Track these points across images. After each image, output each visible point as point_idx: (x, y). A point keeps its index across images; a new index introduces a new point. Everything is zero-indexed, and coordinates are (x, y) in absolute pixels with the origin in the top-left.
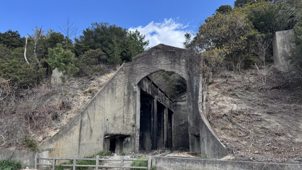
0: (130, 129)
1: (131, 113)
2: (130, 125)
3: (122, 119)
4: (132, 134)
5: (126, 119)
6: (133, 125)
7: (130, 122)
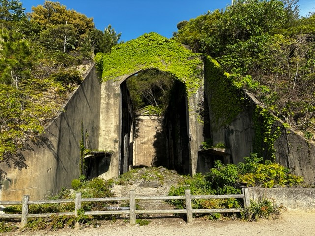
0: (110, 146)
1: (111, 124)
2: (110, 139)
3: (99, 132)
4: (113, 152)
5: (105, 132)
6: (115, 139)
7: (110, 135)
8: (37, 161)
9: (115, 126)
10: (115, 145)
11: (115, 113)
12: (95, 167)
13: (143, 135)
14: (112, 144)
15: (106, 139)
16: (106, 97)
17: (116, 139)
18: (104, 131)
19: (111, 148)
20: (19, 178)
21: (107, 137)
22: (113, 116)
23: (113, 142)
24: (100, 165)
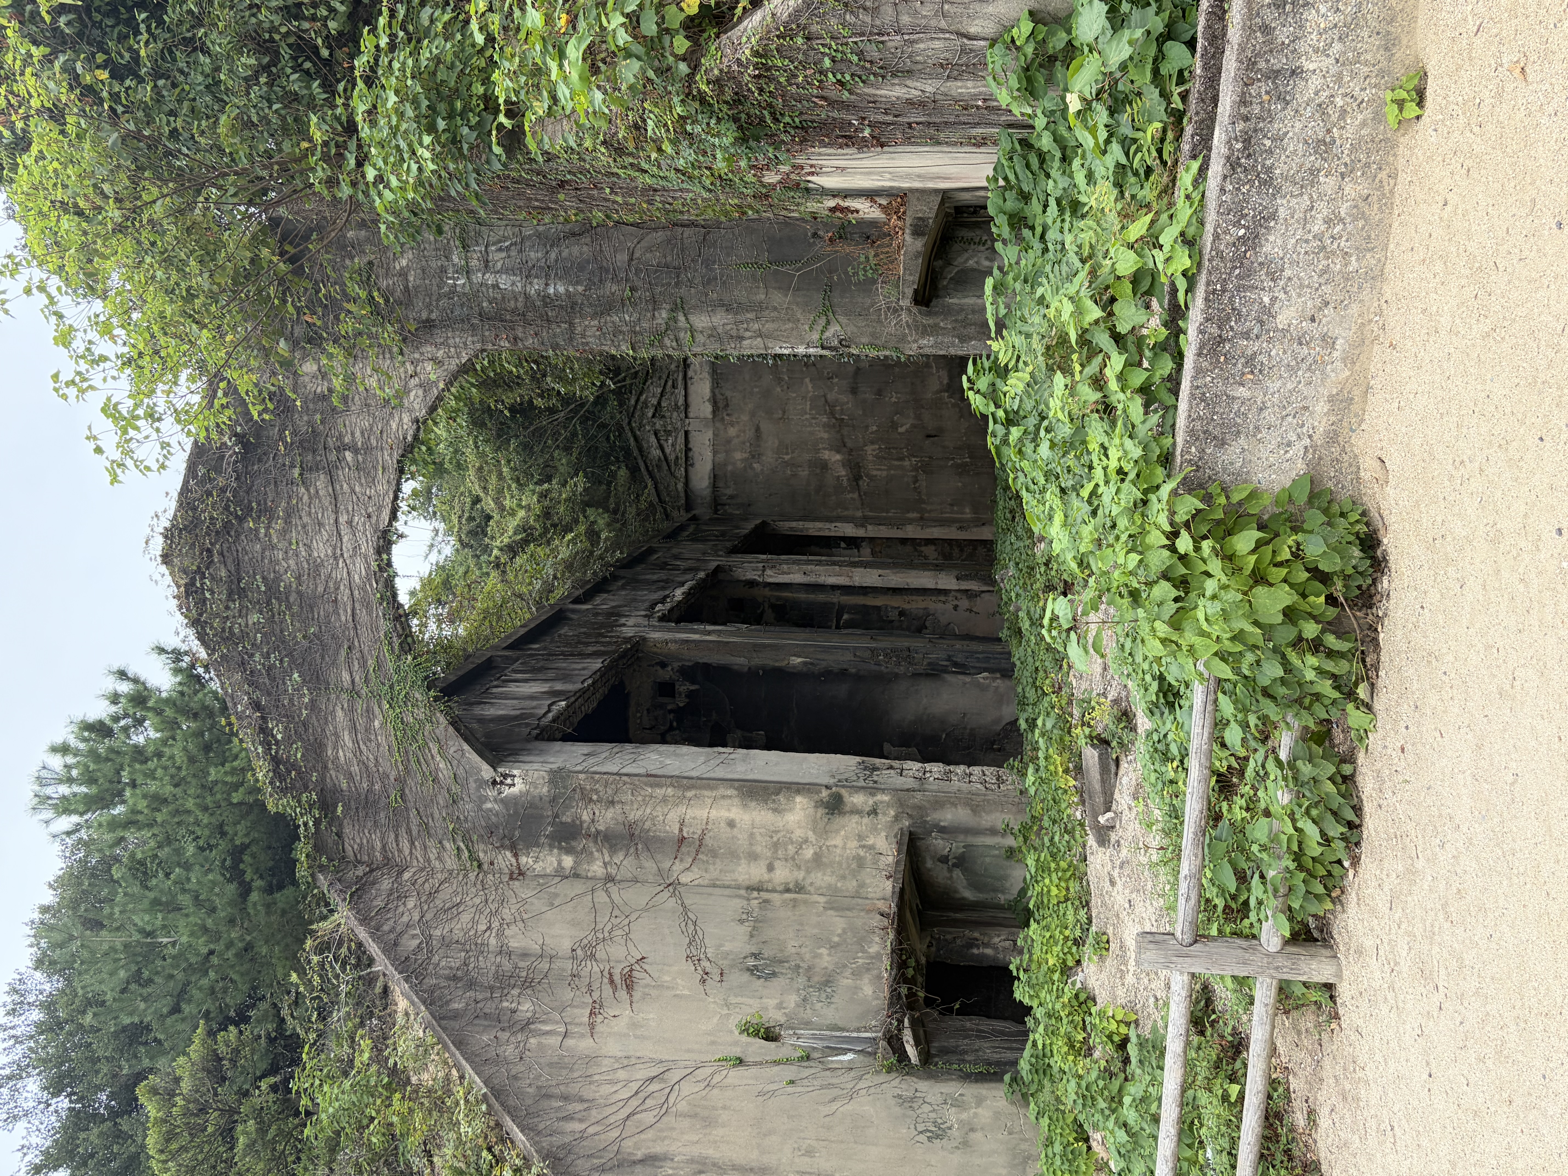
0: (860, 837)
1: (731, 824)
2: (823, 833)
3: (775, 897)
4: (897, 818)
5: (777, 864)
6: (821, 811)
7: (798, 834)
9: (745, 806)
10: (856, 811)
14: (852, 824)
15: (817, 857)
16: (569, 851)
17: (820, 804)
19: (874, 830)
21: (808, 853)
22: (686, 810)
23: (839, 821)
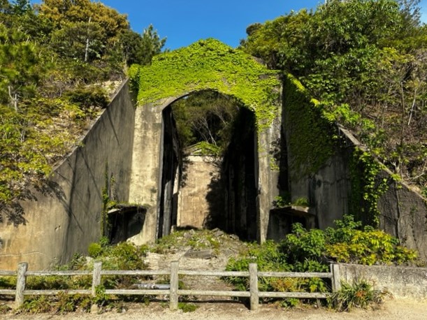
0: (145, 197)
1: (148, 166)
2: (146, 188)
3: (130, 177)
4: (150, 206)
5: (138, 177)
6: (152, 188)
7: (145, 182)
8: (41, 215)
9: (153, 169)
10: (152, 196)
11: (154, 150)
12: (123, 226)
13: (192, 183)
14: (148, 195)
15: (140, 187)
16: (142, 127)
17: (154, 187)
18: (137, 175)
19: (147, 201)
20: (14, 238)
21: (141, 184)
22: (151, 155)
23: (150, 192)
24: (130, 224)
